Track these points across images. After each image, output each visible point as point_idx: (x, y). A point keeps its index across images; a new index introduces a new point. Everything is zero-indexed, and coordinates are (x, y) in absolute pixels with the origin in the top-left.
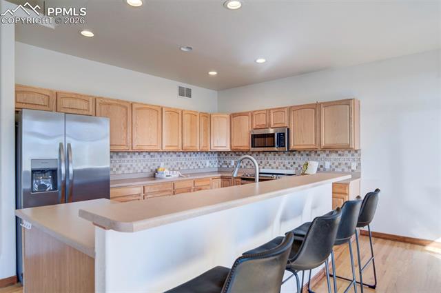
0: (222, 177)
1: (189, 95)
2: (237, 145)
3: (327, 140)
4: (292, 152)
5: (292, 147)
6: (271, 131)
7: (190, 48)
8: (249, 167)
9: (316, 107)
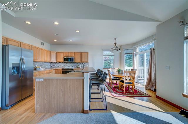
0: (55, 69)
1: (43, 45)
2: (59, 60)
3: (83, 60)
4: (74, 63)
5: (75, 61)
6: (70, 57)
7: (57, 34)
8: (61, 66)
9: (81, 53)
